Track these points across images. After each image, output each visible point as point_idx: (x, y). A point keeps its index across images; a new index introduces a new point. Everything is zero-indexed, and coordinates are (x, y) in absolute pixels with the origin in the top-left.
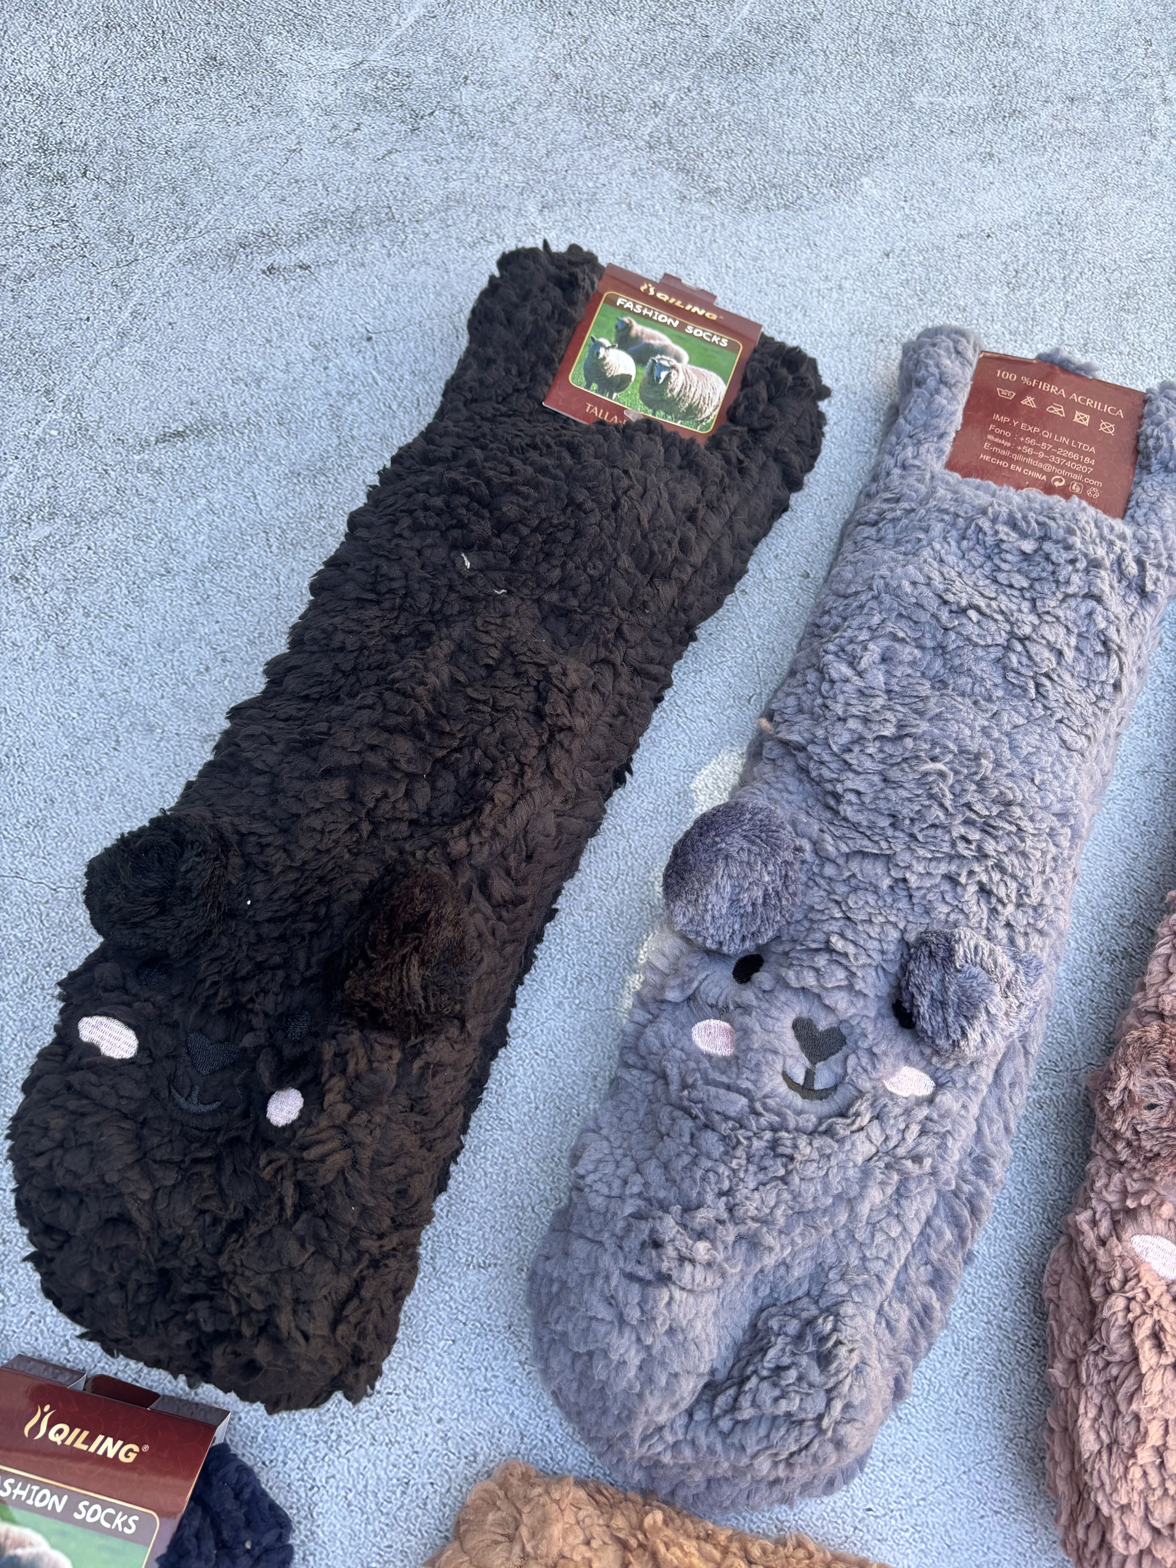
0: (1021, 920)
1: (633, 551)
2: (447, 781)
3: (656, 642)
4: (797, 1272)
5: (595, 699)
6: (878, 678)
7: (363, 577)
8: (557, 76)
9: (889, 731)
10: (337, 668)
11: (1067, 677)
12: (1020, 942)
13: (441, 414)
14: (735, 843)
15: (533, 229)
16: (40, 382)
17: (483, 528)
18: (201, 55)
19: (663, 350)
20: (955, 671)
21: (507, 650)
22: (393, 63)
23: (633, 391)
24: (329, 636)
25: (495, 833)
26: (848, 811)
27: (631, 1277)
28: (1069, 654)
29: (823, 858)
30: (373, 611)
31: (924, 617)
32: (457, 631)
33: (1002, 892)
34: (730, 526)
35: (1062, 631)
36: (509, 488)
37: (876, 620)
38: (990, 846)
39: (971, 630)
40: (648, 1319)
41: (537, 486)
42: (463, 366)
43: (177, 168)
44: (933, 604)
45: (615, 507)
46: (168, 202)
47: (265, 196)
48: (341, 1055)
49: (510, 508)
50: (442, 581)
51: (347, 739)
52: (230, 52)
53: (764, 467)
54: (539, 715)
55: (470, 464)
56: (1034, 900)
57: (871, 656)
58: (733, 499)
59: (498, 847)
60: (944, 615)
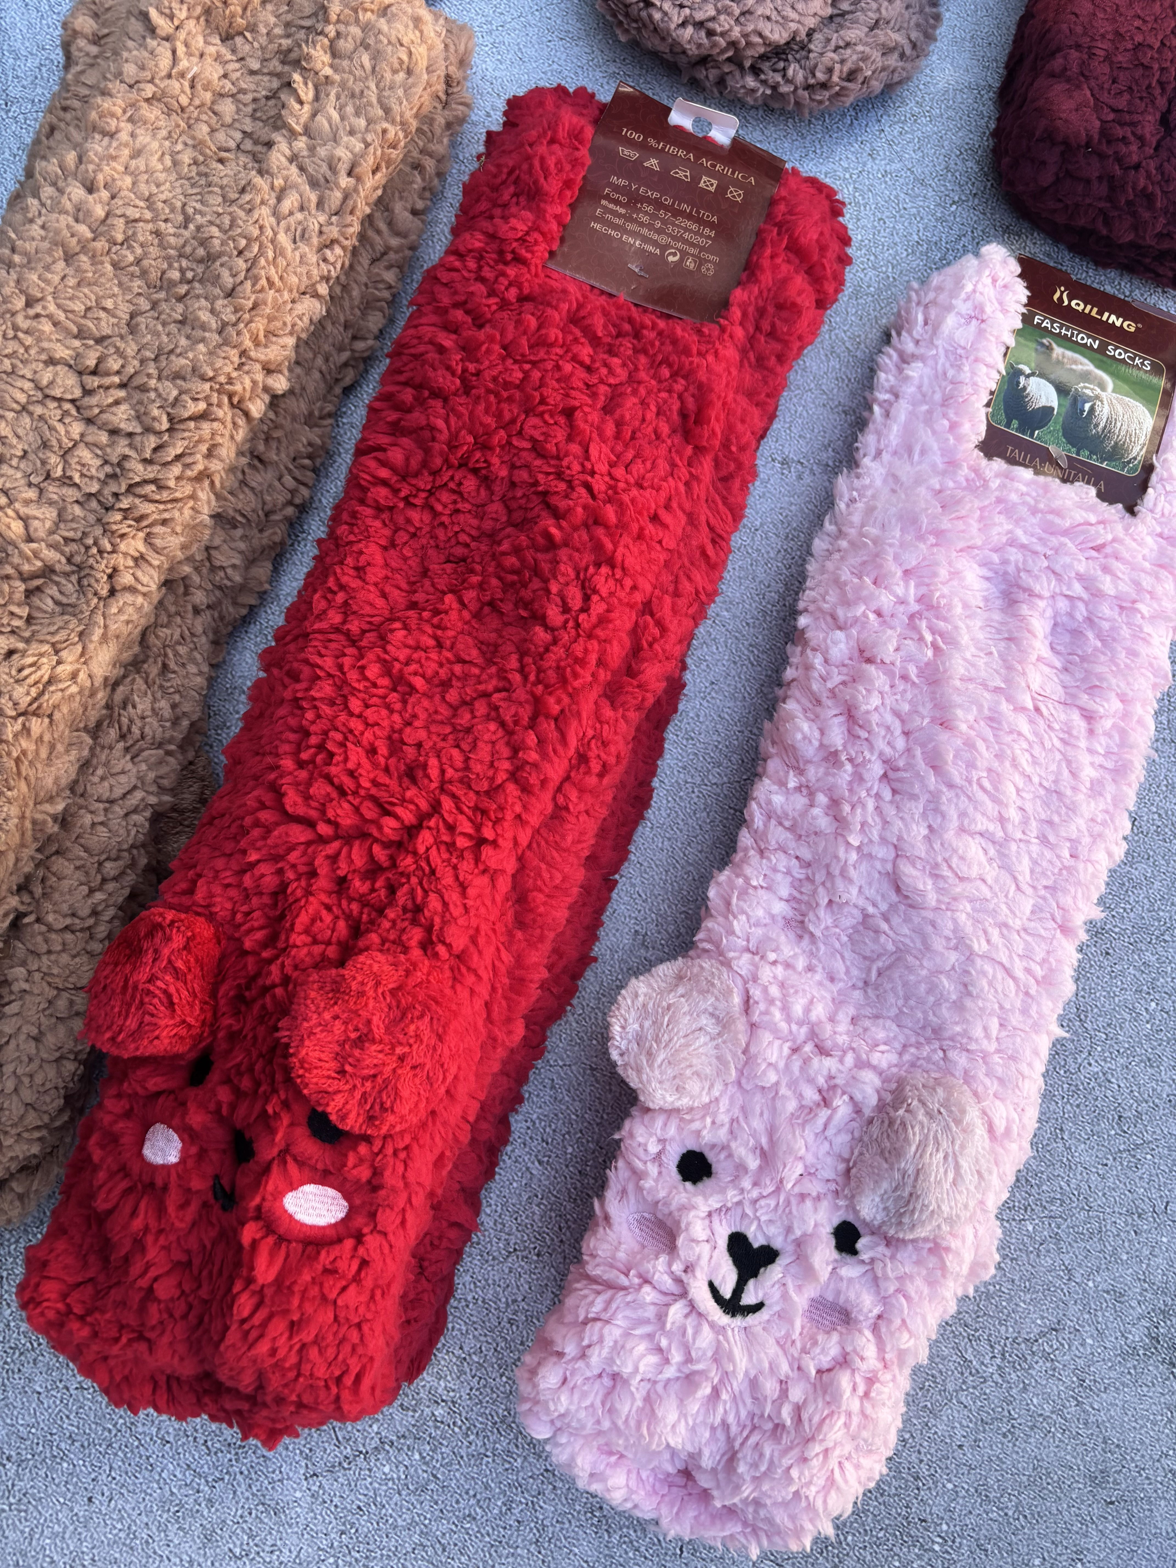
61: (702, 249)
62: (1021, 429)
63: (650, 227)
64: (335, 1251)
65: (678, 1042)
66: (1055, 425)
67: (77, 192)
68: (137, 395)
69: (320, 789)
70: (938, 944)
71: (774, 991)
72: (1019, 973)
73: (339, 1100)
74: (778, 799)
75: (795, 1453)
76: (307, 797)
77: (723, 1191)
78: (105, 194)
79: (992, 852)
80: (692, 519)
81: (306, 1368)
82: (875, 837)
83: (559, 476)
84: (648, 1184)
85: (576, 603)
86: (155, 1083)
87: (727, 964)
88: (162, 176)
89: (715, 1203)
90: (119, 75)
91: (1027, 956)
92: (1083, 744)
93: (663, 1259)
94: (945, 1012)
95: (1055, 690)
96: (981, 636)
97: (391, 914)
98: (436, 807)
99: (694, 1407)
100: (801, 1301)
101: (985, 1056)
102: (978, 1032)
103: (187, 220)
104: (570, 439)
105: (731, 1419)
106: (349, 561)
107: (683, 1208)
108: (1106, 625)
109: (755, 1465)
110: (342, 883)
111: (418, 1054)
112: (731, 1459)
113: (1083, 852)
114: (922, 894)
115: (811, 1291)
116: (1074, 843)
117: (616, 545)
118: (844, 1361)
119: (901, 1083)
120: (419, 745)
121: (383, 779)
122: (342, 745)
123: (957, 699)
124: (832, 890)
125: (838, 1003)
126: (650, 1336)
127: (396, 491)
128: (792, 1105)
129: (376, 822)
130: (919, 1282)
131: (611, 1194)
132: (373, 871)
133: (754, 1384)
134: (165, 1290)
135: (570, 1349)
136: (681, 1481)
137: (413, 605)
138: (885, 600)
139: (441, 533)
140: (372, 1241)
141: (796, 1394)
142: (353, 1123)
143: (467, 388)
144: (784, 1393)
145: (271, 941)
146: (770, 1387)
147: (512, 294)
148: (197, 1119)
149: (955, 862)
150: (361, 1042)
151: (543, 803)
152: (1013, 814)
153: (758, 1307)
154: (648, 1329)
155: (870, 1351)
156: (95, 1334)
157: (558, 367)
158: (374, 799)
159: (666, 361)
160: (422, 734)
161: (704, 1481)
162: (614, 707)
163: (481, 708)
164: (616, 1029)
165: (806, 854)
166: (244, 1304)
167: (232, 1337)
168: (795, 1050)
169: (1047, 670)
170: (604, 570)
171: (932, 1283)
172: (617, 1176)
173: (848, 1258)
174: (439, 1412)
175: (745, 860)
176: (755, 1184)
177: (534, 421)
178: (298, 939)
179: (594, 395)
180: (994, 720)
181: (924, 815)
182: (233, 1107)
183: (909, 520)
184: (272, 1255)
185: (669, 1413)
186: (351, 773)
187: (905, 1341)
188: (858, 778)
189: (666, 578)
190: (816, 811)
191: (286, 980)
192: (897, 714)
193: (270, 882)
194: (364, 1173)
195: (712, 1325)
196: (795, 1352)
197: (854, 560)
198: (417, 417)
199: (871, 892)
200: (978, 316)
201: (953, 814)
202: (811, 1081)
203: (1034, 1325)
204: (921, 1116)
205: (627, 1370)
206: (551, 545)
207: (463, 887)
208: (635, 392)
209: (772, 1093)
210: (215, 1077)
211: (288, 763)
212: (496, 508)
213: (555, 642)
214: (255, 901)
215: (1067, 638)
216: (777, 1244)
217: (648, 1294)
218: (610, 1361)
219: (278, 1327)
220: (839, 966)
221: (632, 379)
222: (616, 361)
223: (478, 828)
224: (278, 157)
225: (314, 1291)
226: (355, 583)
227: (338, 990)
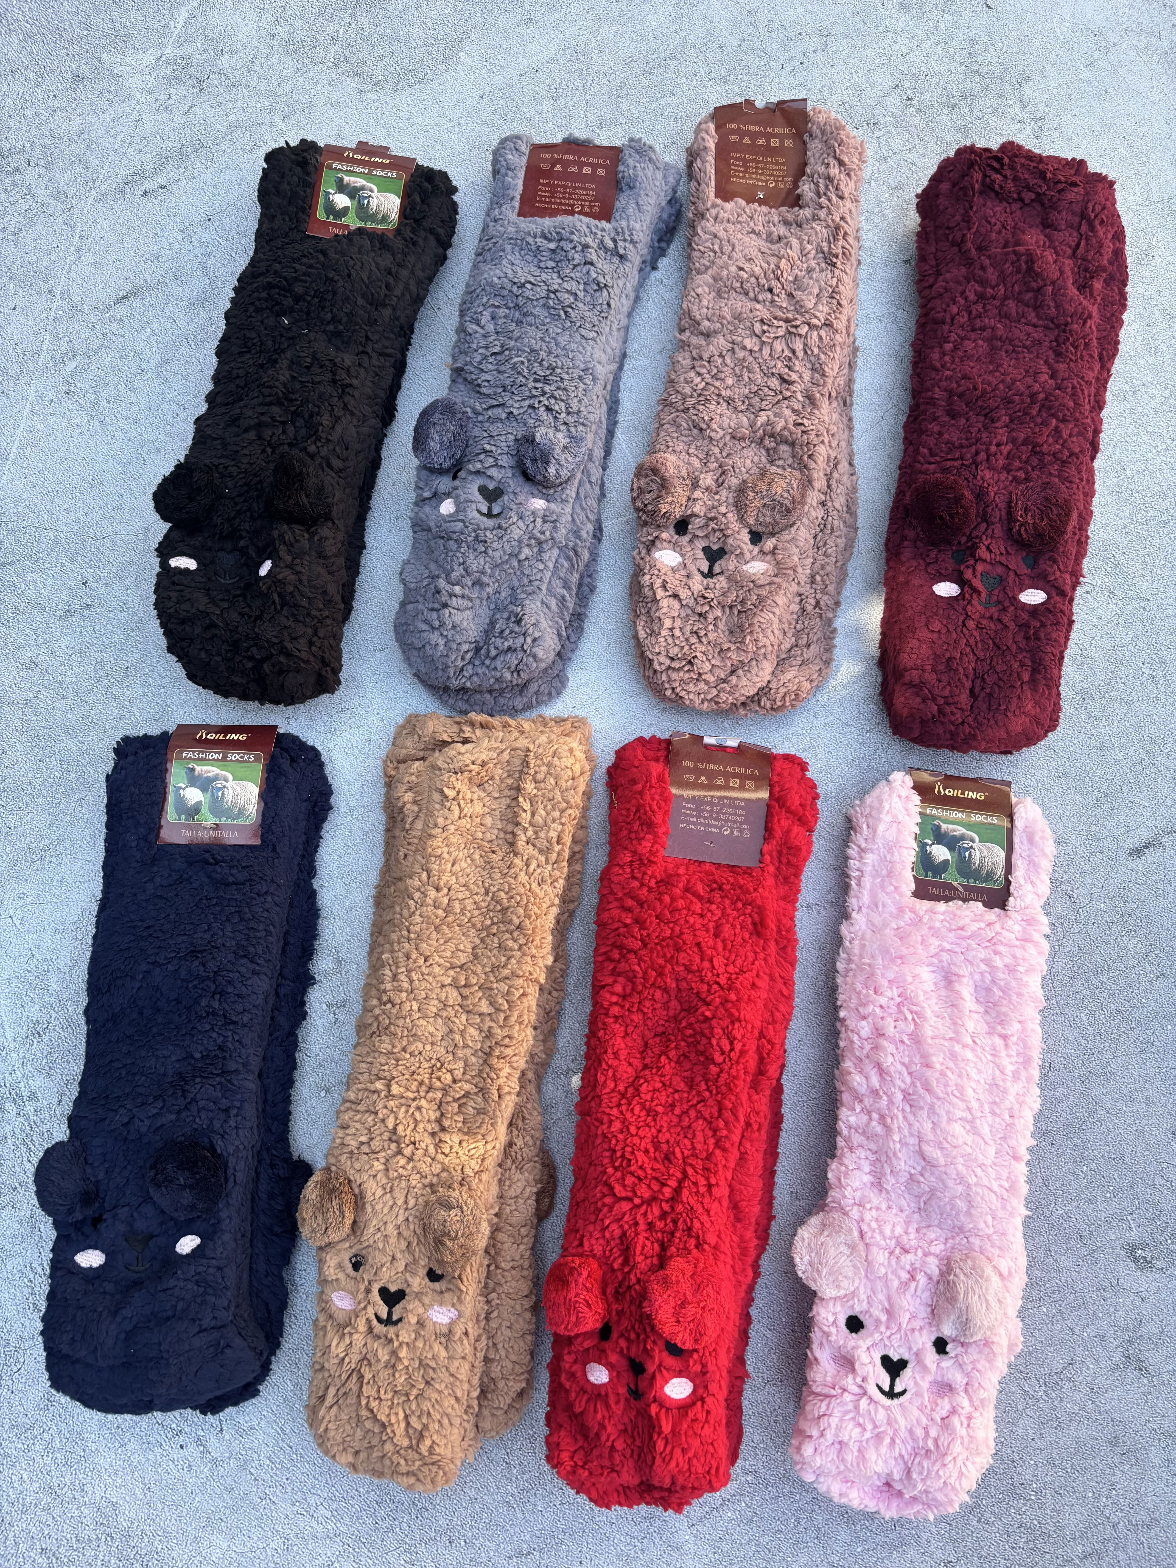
0: (570, 419)
1: (364, 296)
2: (300, 422)
3: (387, 338)
4: (503, 594)
5: (362, 371)
6: (491, 327)
7: (239, 342)
8: (273, 36)
9: (497, 349)
10: (238, 386)
11: (581, 305)
12: (573, 429)
13: (256, 251)
14: (436, 417)
15: (282, 133)
16: (44, 287)
17: (288, 302)
18: (69, 76)
19: (363, 188)
20: (525, 315)
21: (314, 357)
22: (179, 52)
23: (352, 214)
24: (229, 372)
25: (328, 441)
26: (484, 390)
27: (432, 610)
28: (581, 294)
29: (477, 414)
30: (248, 356)
31: (505, 293)
32: (289, 354)
33: (557, 408)
34: (413, 272)
35: (574, 283)
36: (296, 279)
37: (485, 300)
38: (547, 388)
39: (528, 293)
40: (442, 625)
41: (309, 275)
42: (261, 223)
43: (78, 148)
44: (508, 285)
45: (349, 276)
46: (79, 169)
47: (130, 150)
48: (281, 536)
49: (299, 289)
50: (276, 333)
51: (250, 413)
52: (85, 70)
53: (426, 239)
54: (334, 382)
55: (276, 272)
56: (575, 409)
57: (485, 318)
58: (412, 259)
59: (331, 447)
60: (515, 289)
61: (741, 823)
62: (934, 876)
63: (711, 818)
64: (695, 1409)
65: (831, 1263)
66: (952, 869)
67: (432, 893)
68: (488, 993)
69: (630, 1180)
70: (950, 1183)
71: (874, 1225)
72: (996, 1188)
73: (680, 1335)
74: (853, 1120)
75: (939, 1463)
76: (624, 1186)
77: (872, 1335)
78: (445, 891)
79: (968, 1127)
80: (772, 978)
81: (693, 1469)
82: (906, 1133)
83: (702, 981)
84: (833, 1338)
85: (727, 1048)
86: (586, 1345)
87: (846, 1214)
88: (468, 870)
89: (869, 1342)
90: (436, 825)
91: (998, 1178)
92: (1003, 1054)
93: (850, 1377)
94: (962, 1218)
95: (983, 1027)
96: (936, 1008)
97: (678, 1235)
98: (685, 1173)
99: (884, 1450)
100: (925, 1384)
101: (989, 1237)
102: (982, 1225)
103: (487, 892)
104: (702, 960)
105: (904, 1452)
106: (610, 1051)
107: (854, 1348)
108: (1002, 983)
109: (921, 1473)
110: (650, 1225)
111: (710, 1303)
112: (909, 1472)
113: (1016, 1113)
114: (937, 1160)
115: (929, 1378)
116: (1011, 1109)
117: (738, 1010)
118: (953, 1411)
119: (949, 1259)
120: (668, 1142)
121: (657, 1166)
122: (633, 1153)
123: (931, 1051)
124: (891, 1165)
125: (908, 1223)
126: (853, 1419)
127: (622, 1007)
128: (896, 1283)
129: (660, 1191)
130: (983, 1362)
131: (815, 1346)
132: (664, 1215)
133: (911, 1432)
134: (620, 1445)
135: (815, 1433)
136: (886, 1488)
137: (645, 1067)
138: (883, 1000)
139: (650, 1023)
140: (709, 1400)
141: (933, 1433)
142: (688, 1346)
143: (645, 945)
144: (927, 1434)
145: (626, 1262)
146: (919, 1432)
147: (653, 883)
148: (614, 1358)
149: (949, 1138)
150: (683, 1305)
151: (734, 1155)
152: (974, 1104)
153: (904, 1392)
154: (851, 1415)
155: (966, 1403)
156: (591, 1473)
157: (687, 921)
158: (656, 1179)
159: (739, 899)
160: (668, 1135)
161: (897, 1486)
162: (758, 1093)
163: (693, 1113)
164: (797, 1260)
165: (874, 1147)
166: (660, 1444)
167: (658, 1461)
168: (891, 1253)
169: (975, 1016)
170: (737, 1025)
171: (990, 1361)
172: (816, 1336)
173: (943, 1356)
174: (749, 1478)
175: (843, 1155)
176: (887, 1328)
177: (682, 955)
178: (639, 1259)
179: (708, 930)
180: (953, 1056)
181: (929, 1117)
182: (628, 1348)
183: (885, 951)
184: (667, 1418)
185: (872, 1455)
186: (641, 1167)
187: (982, 1394)
188: (891, 1102)
189: (767, 1015)
190: (874, 1123)
191: (639, 1281)
192: (903, 1064)
193: (617, 1233)
194: (698, 1368)
195: (883, 1406)
196: (928, 1411)
197: (861, 978)
198: (623, 966)
199: (911, 1163)
200: (896, 822)
201: (943, 1113)
202: (903, 1268)
203: (1058, 1365)
204: (962, 1277)
205: (846, 1438)
206: (707, 1019)
207: (708, 1211)
208: (727, 922)
209: (885, 1278)
210: (615, 1335)
211: (610, 1170)
212: (674, 1004)
213: (722, 1071)
214: (613, 1243)
215: (984, 993)
216: (906, 1357)
217: (847, 1397)
218: (837, 1435)
219: (678, 1452)
220: (904, 1203)
221: (723, 914)
222: (714, 907)
223: (708, 1179)
224: (521, 843)
225: (690, 1432)
226: (615, 1063)
227: (666, 1282)
